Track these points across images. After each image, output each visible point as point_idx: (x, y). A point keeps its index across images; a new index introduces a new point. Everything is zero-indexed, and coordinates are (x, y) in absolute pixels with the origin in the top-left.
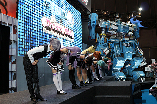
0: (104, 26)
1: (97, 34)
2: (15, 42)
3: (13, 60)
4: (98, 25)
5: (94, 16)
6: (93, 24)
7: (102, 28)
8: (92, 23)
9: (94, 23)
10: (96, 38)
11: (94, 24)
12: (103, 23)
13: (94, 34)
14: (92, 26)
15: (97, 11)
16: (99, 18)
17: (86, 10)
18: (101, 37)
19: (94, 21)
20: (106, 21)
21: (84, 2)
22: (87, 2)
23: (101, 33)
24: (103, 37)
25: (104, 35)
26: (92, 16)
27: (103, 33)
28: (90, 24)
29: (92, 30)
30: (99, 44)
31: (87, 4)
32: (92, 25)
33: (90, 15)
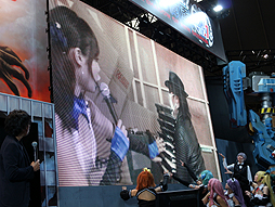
0: (266, 90)
1: (251, 111)
2: (52, 154)
3: (49, 196)
4: (250, 89)
5: (236, 69)
7: (261, 95)
8: (233, 87)
9: (239, 85)
10: (249, 121)
11: (239, 89)
12: (261, 83)
13: (242, 113)
14: (235, 94)
15: (242, 56)
16: (249, 71)
17: (215, 58)
18: (262, 117)
19: (238, 81)
20: (270, 75)
21: (204, 40)
22: (212, 38)
23: (262, 107)
24: (266, 116)
25: (268, 111)
26: (230, 70)
27: (266, 106)
28: (230, 89)
30: (260, 135)
31: (211, 44)
32: (233, 91)
33: (225, 68)
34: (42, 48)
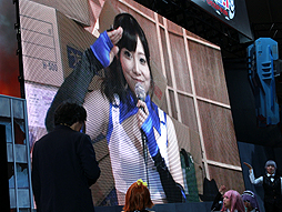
2: (24, 166)
5: (265, 49)
6: (264, 75)
8: (260, 73)
9: (269, 70)
11: (269, 75)
13: (273, 108)
14: (263, 83)
17: (236, 34)
19: (268, 65)
21: (222, 10)
22: (233, 8)
26: (258, 50)
28: (257, 75)
29: (264, 94)
31: (232, 16)
32: (262, 78)
33: (250, 47)
34: (7, 24)
